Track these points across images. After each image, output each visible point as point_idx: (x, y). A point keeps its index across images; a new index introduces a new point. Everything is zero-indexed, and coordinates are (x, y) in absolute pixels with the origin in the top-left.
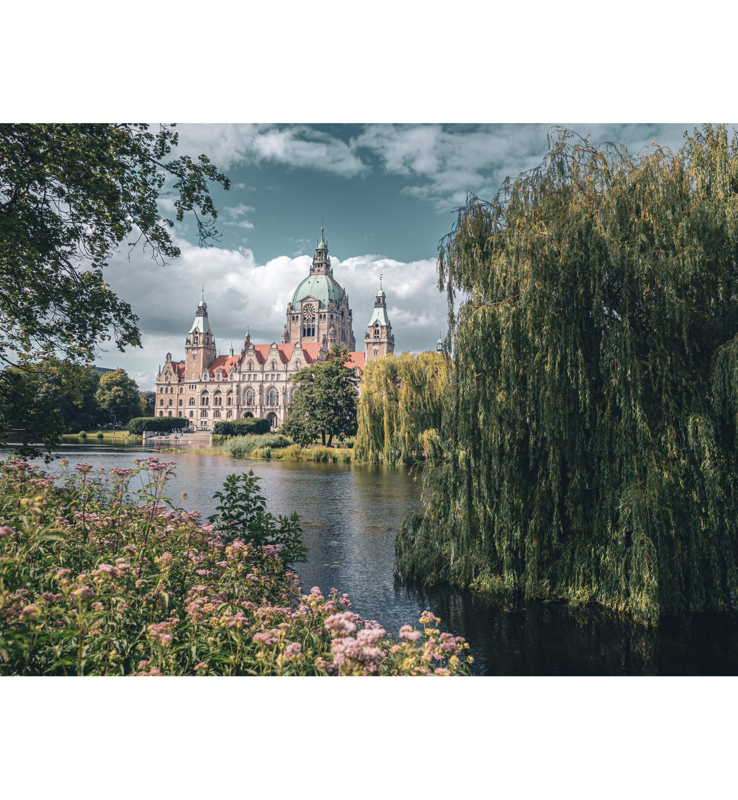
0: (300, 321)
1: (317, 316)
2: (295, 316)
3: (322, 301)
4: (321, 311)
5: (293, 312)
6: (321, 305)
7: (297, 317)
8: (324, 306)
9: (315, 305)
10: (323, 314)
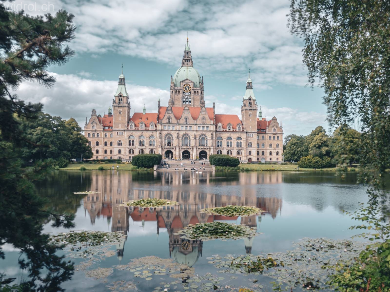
0: (181, 94)
1: (193, 92)
2: (178, 90)
3: (195, 83)
4: (195, 89)
5: (176, 88)
6: (195, 86)
7: (179, 91)
8: (196, 86)
9: (191, 85)
10: (196, 91)
